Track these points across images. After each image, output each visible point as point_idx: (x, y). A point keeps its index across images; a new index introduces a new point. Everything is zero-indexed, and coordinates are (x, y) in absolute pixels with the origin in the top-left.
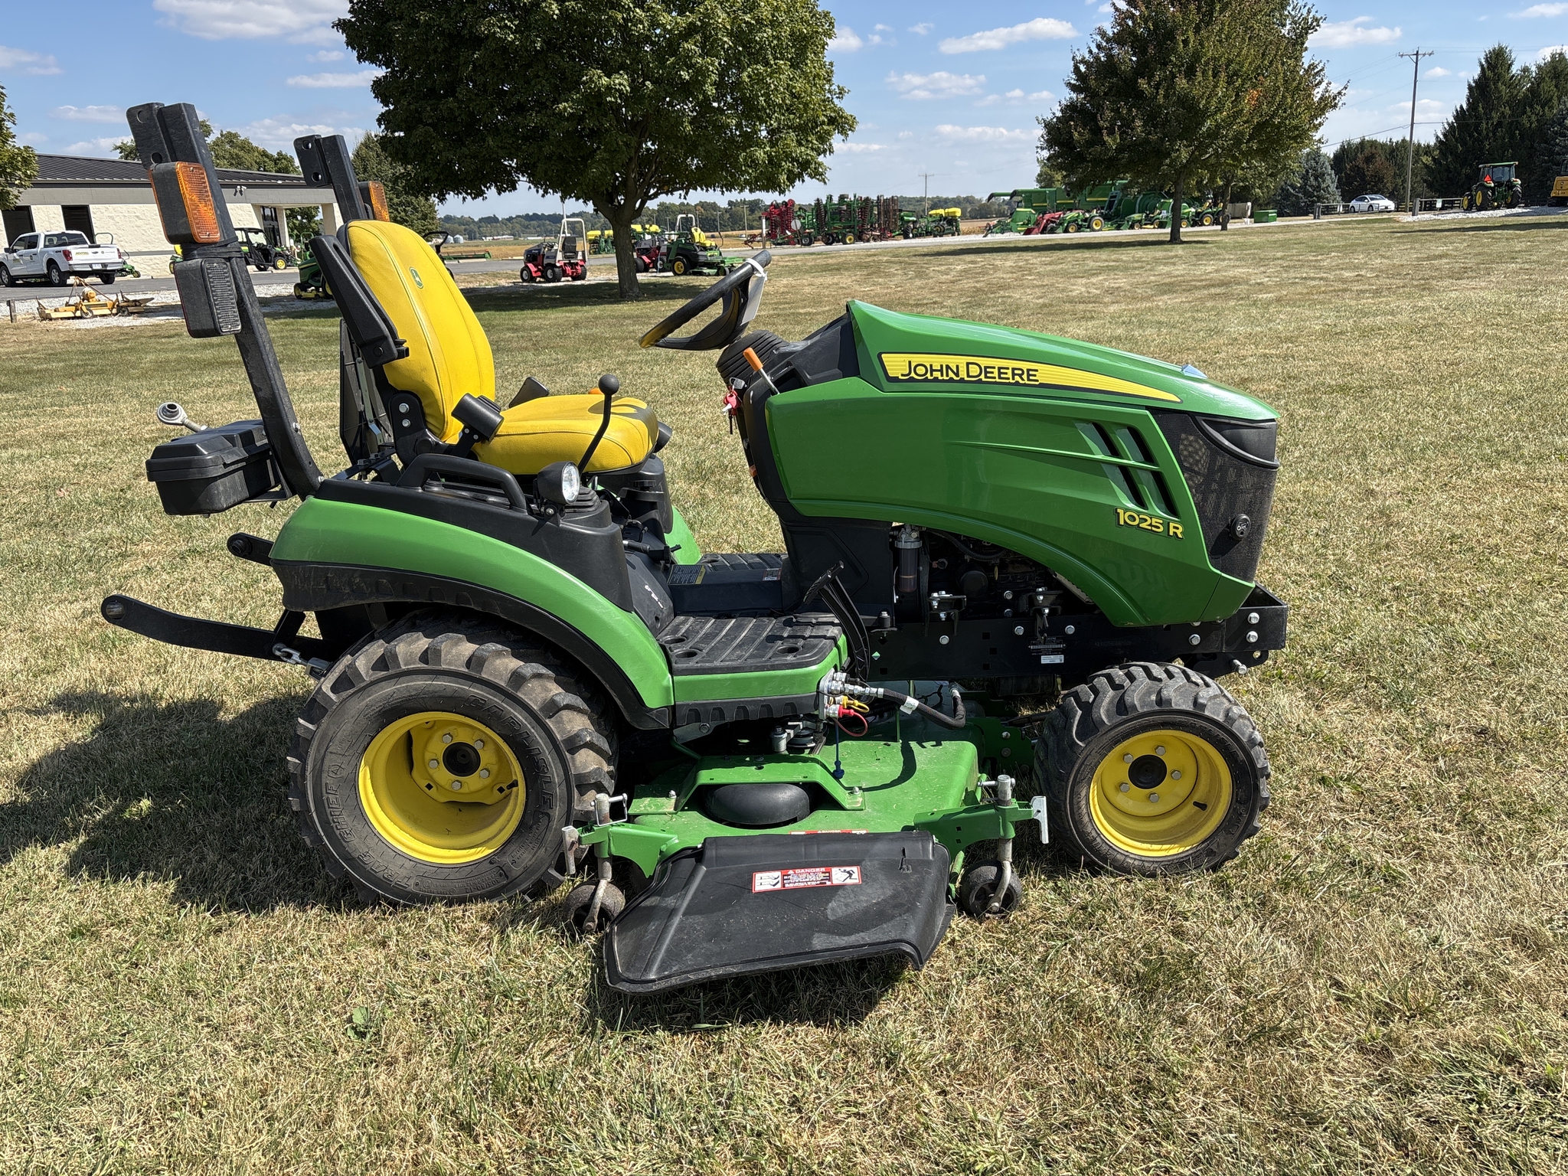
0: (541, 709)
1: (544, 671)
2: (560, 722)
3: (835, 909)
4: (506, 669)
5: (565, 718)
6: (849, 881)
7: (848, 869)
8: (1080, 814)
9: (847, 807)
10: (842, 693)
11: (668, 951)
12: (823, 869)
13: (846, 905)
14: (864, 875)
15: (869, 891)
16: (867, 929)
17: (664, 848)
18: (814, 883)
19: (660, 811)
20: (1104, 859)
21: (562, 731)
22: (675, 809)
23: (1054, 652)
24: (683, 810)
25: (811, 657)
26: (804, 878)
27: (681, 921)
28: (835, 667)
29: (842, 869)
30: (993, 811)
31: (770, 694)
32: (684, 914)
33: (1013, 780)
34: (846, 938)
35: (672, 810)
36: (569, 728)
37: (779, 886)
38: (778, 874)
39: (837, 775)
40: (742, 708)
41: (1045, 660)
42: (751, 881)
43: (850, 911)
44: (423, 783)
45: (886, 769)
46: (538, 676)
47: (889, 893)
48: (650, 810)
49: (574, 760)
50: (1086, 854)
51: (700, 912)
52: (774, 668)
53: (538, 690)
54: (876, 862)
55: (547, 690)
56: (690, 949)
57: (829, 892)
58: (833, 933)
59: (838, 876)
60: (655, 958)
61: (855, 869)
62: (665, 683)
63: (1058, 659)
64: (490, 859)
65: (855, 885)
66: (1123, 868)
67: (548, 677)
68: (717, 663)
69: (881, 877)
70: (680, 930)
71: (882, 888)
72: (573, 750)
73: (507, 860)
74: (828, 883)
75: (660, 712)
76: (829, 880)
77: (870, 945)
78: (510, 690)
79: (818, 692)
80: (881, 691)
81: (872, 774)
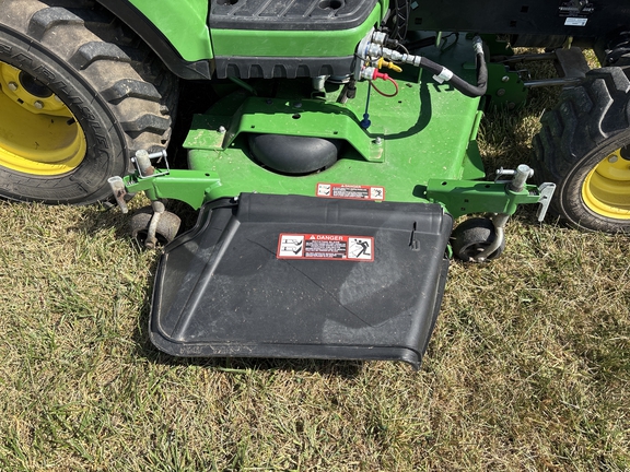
0: (71, 60)
1: (68, 16)
2: (95, 74)
3: (349, 292)
4: (25, 14)
5: (100, 69)
6: (362, 257)
7: (363, 240)
8: (573, 189)
9: (369, 158)
10: (379, 56)
11: (197, 311)
12: (341, 238)
13: (358, 288)
14: (376, 249)
15: (380, 272)
16: (375, 323)
17: (208, 190)
18: (331, 255)
19: (210, 147)
20: (577, 219)
21: (99, 82)
22: (223, 146)
23: (580, 15)
24: (230, 147)
25: (352, 17)
26: (325, 247)
27: (212, 280)
28: (376, 26)
29: (358, 239)
30: (503, 193)
31: (308, 54)
32: (216, 272)
33: (532, 172)
34: (353, 331)
35: (220, 147)
36: (106, 79)
37: (300, 254)
38: (300, 238)
39: (364, 124)
40: (279, 66)
41: (569, 22)
42: (277, 243)
43: (361, 296)
44: (15, 99)
45: (406, 115)
46: (64, 23)
47: (398, 276)
48: (202, 145)
49: (118, 110)
50: (563, 214)
51: (228, 273)
52: (313, 28)
53: (65, 38)
54: (388, 234)
55: (75, 38)
56: (216, 315)
57: (345, 266)
58: (343, 323)
59: (355, 249)
60: (185, 318)
61: (369, 241)
62: (201, 35)
63: (581, 22)
64: (70, 177)
65: (366, 262)
66: (589, 226)
67: (75, 24)
68: (255, 18)
69: (392, 254)
70: (209, 289)
71: (392, 269)
72: (115, 101)
73: (82, 179)
74: (344, 257)
75: (200, 63)
76: (346, 253)
77: (375, 346)
78: (33, 39)
79: (356, 56)
80: (418, 59)
81: (394, 120)
